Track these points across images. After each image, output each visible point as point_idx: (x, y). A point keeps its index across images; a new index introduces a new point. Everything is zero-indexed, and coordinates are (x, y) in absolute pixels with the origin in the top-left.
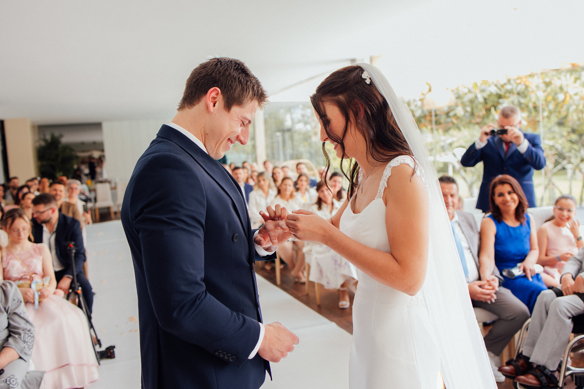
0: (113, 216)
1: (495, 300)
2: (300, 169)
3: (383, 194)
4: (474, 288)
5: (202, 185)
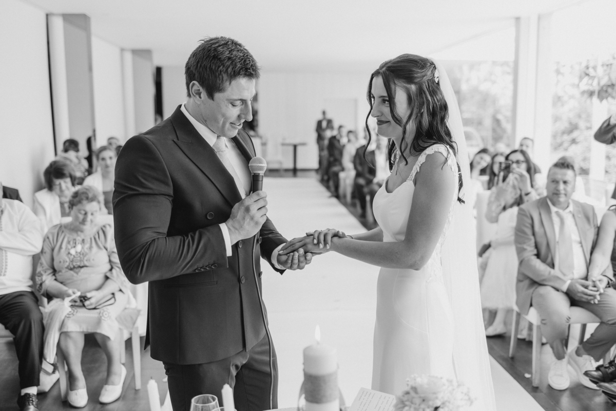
3: (414, 177)
4: (575, 286)
5: (166, 167)
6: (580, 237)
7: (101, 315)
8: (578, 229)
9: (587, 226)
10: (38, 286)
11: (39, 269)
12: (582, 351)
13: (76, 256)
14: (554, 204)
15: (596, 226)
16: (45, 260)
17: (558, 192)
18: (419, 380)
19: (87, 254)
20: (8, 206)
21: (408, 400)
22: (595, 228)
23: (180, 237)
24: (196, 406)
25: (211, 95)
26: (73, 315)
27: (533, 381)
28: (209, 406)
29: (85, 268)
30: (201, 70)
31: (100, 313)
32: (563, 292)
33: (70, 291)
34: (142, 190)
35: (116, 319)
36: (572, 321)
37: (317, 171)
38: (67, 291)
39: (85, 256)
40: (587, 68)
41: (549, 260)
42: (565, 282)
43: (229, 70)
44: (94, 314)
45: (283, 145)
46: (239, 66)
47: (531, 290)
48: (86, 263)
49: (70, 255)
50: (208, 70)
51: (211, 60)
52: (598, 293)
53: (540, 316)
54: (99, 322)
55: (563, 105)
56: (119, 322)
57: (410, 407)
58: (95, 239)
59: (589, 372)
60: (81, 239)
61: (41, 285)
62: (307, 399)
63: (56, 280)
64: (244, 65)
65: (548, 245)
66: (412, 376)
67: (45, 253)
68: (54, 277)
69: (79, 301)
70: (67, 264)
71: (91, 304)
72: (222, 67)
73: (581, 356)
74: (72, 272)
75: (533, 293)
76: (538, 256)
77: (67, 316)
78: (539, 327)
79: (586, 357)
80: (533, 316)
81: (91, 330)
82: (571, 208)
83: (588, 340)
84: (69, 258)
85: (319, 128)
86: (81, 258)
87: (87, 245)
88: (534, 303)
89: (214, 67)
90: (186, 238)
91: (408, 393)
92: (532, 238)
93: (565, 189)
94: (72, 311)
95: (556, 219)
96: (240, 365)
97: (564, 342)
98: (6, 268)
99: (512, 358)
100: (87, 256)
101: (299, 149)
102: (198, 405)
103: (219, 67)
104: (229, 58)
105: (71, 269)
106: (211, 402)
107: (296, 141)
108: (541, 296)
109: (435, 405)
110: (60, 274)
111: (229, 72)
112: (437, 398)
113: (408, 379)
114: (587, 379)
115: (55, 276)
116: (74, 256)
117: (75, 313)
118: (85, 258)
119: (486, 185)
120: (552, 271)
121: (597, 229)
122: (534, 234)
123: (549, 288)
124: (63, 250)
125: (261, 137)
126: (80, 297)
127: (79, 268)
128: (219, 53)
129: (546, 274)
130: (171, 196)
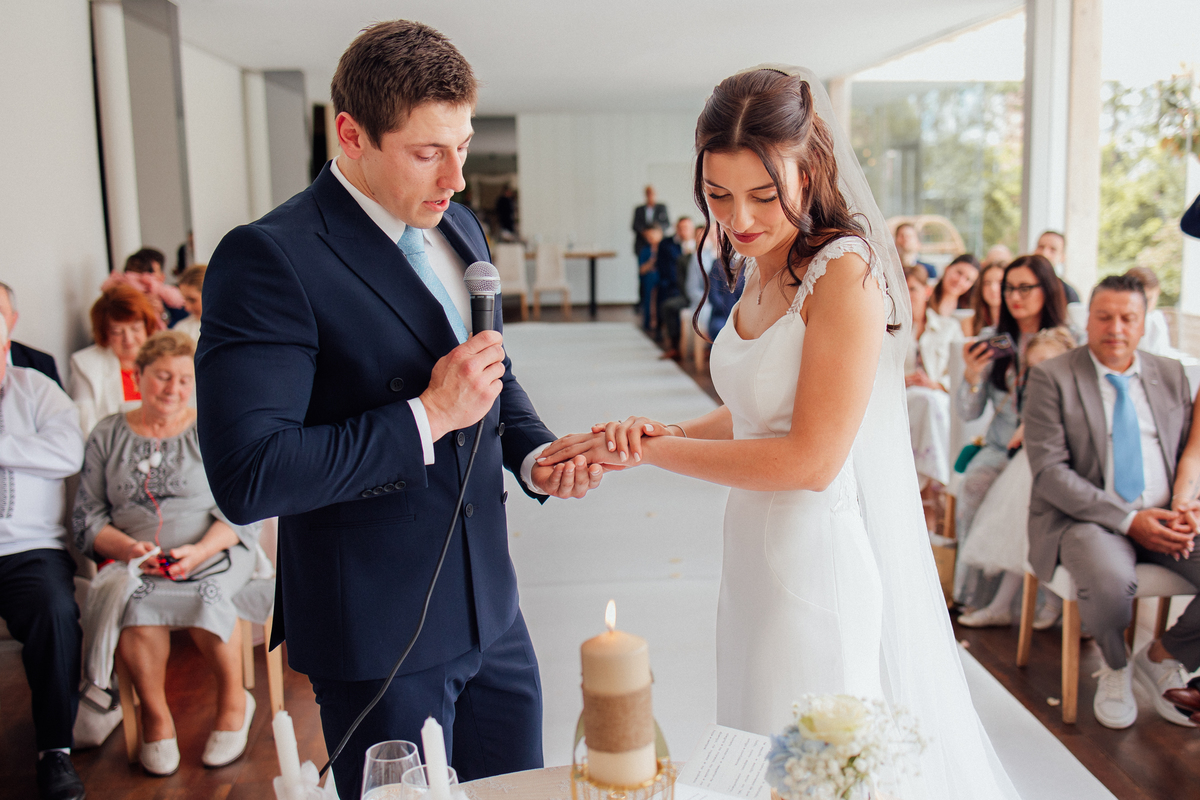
0: (525, 313)
1: (1190, 553)
2: (903, 237)
3: (801, 305)
4: (1147, 522)
5: (302, 288)
6: (1156, 425)
7: (202, 592)
8: (1151, 408)
9: (1170, 403)
10: (77, 536)
11: (78, 503)
12: (1161, 650)
13: (150, 476)
14: (1103, 362)
15: (1188, 401)
16: (89, 486)
17: (1112, 338)
18: (817, 704)
19: (172, 471)
20: (14, 381)
21: (796, 744)
22: (1185, 407)
23: (329, 427)
24: (375, 763)
25: (376, 140)
26: (147, 593)
27: (1064, 712)
28: (400, 763)
29: (169, 500)
30: (352, 88)
31: (199, 590)
32: (1121, 535)
33: (140, 547)
34: (252, 335)
35: (233, 600)
36: (1139, 591)
37: (636, 307)
38: (133, 545)
39: (169, 475)
40: (1173, 92)
41: (1094, 470)
42: (1125, 514)
43: (405, 85)
44: (188, 591)
45: (568, 256)
46: (425, 77)
47: (1058, 533)
48: (171, 489)
49: (138, 475)
50: (365, 87)
51: (372, 67)
52: (1192, 536)
53: (1077, 582)
54: (198, 606)
55: (1126, 170)
56: (237, 606)
57: (800, 758)
58: (188, 441)
59: (1175, 693)
60: (160, 444)
61: (83, 533)
62: (590, 745)
63: (112, 524)
64: (438, 76)
65: (1091, 441)
66: (805, 696)
67: (89, 470)
68: (108, 520)
69: (158, 565)
70: (133, 491)
71: (182, 571)
72: (391, 79)
73: (1160, 662)
74: (143, 509)
75: (1061, 538)
76: (1071, 463)
77: (135, 595)
78: (1073, 604)
79: (1169, 663)
80: (1062, 583)
81: (182, 622)
82: (1137, 367)
83: (1172, 628)
84: (138, 481)
85: (640, 222)
86: (160, 479)
87: (173, 455)
88: (1063, 558)
89: (375, 82)
90: (340, 428)
91: (795, 730)
92: (1059, 427)
93: (1125, 332)
94: (145, 586)
95: (1107, 392)
96: (463, 679)
97: (1126, 633)
98: (12, 503)
99: (1023, 668)
100: (173, 476)
101: (601, 264)
102: (378, 760)
103: (386, 80)
104: (408, 62)
105: (141, 502)
106: (405, 755)
107: (594, 249)
108: (1079, 542)
109: (849, 754)
110: (120, 511)
111: (406, 91)
112: (853, 739)
113: (794, 703)
114: (1171, 705)
115: (111, 517)
116: (146, 475)
117: (150, 590)
118: (169, 480)
119: (969, 328)
120: (1100, 494)
121: (1189, 409)
122: (1063, 420)
123: (1094, 528)
124: (125, 464)
125: (524, 243)
126: (160, 557)
127: (158, 501)
128: (387, 51)
129: (1089, 498)
130: (314, 348)
